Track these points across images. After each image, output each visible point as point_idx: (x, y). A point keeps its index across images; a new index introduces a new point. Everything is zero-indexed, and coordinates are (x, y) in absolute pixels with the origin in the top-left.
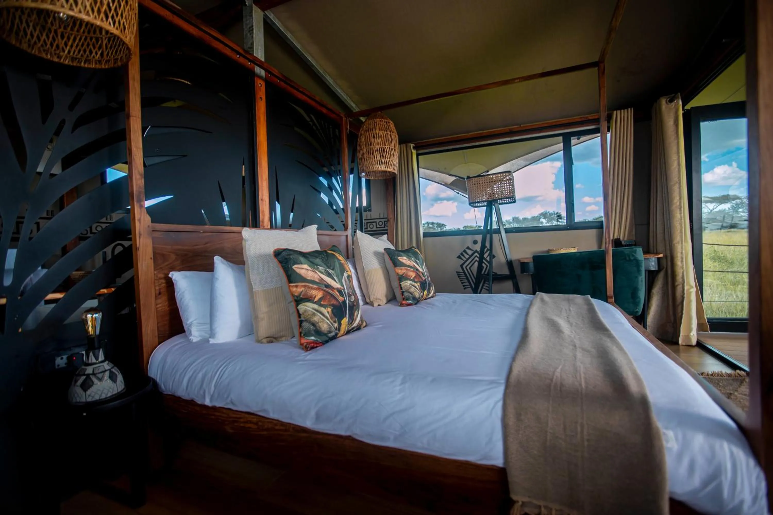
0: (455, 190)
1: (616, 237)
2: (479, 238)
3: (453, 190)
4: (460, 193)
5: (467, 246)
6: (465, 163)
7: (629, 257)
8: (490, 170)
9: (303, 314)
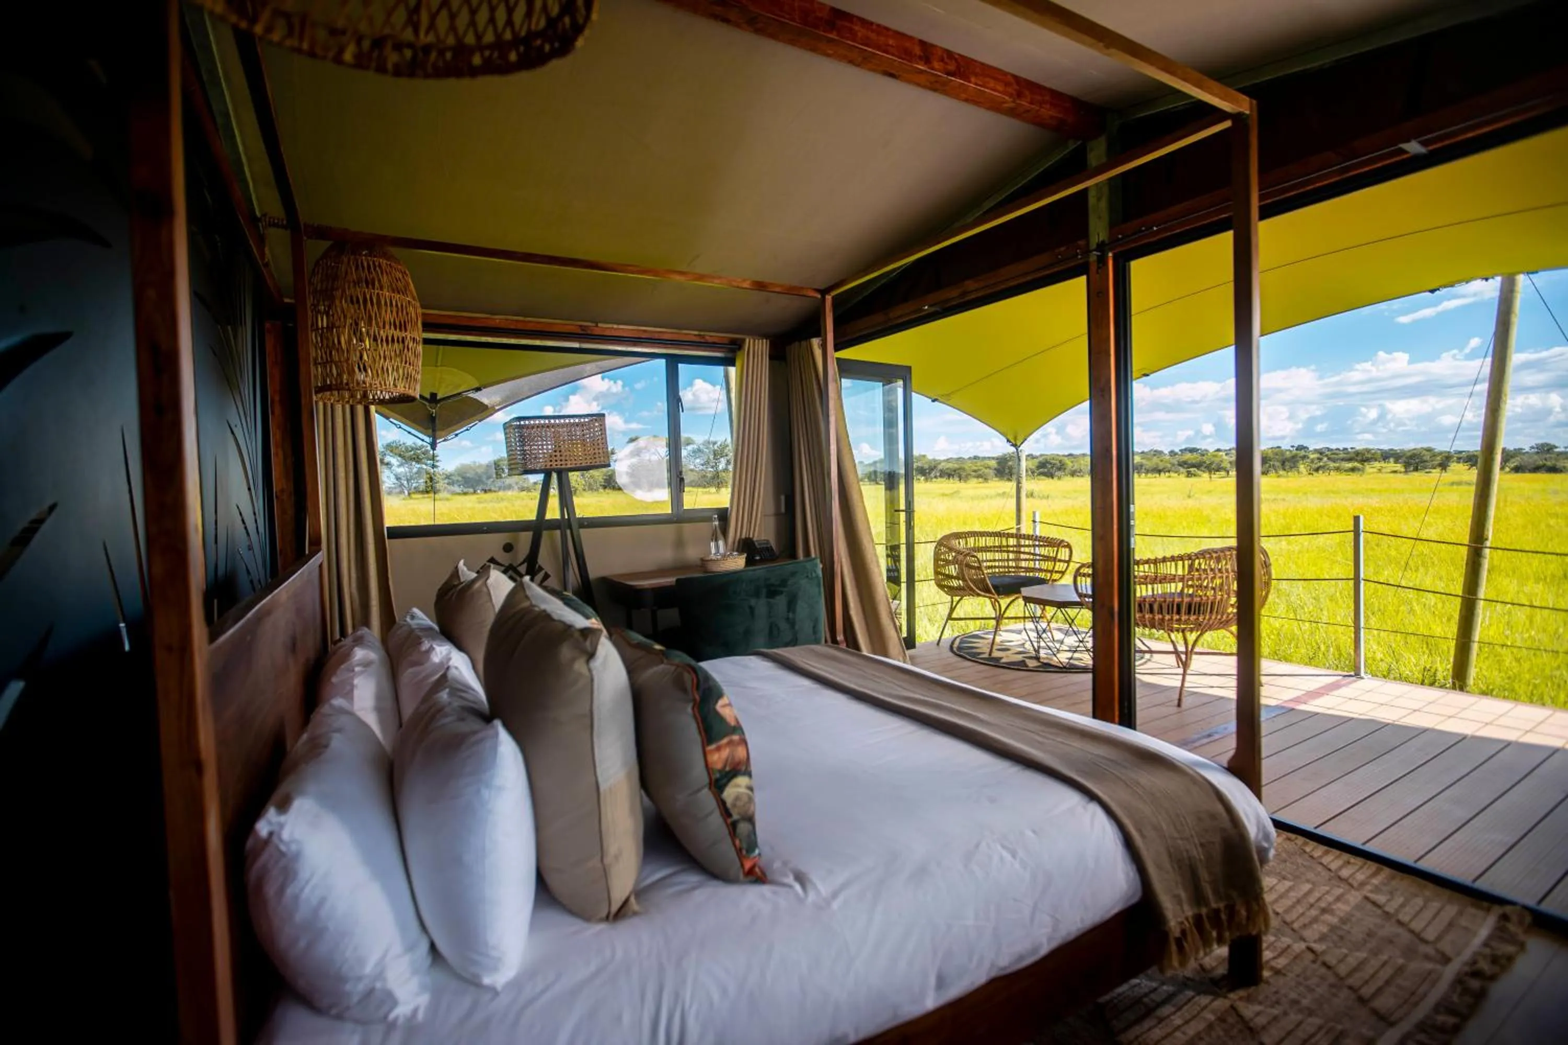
0: (391, 420)
1: (743, 536)
2: (526, 538)
3: (387, 418)
4: (403, 426)
5: (489, 557)
6: (436, 366)
7: (812, 574)
8: (485, 387)
9: (734, 805)
